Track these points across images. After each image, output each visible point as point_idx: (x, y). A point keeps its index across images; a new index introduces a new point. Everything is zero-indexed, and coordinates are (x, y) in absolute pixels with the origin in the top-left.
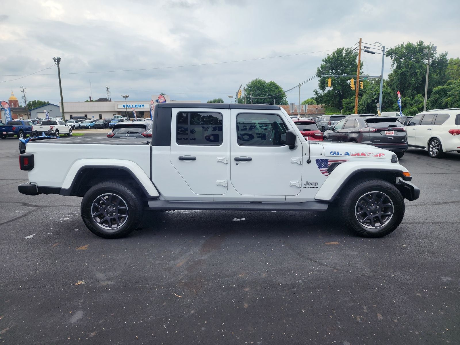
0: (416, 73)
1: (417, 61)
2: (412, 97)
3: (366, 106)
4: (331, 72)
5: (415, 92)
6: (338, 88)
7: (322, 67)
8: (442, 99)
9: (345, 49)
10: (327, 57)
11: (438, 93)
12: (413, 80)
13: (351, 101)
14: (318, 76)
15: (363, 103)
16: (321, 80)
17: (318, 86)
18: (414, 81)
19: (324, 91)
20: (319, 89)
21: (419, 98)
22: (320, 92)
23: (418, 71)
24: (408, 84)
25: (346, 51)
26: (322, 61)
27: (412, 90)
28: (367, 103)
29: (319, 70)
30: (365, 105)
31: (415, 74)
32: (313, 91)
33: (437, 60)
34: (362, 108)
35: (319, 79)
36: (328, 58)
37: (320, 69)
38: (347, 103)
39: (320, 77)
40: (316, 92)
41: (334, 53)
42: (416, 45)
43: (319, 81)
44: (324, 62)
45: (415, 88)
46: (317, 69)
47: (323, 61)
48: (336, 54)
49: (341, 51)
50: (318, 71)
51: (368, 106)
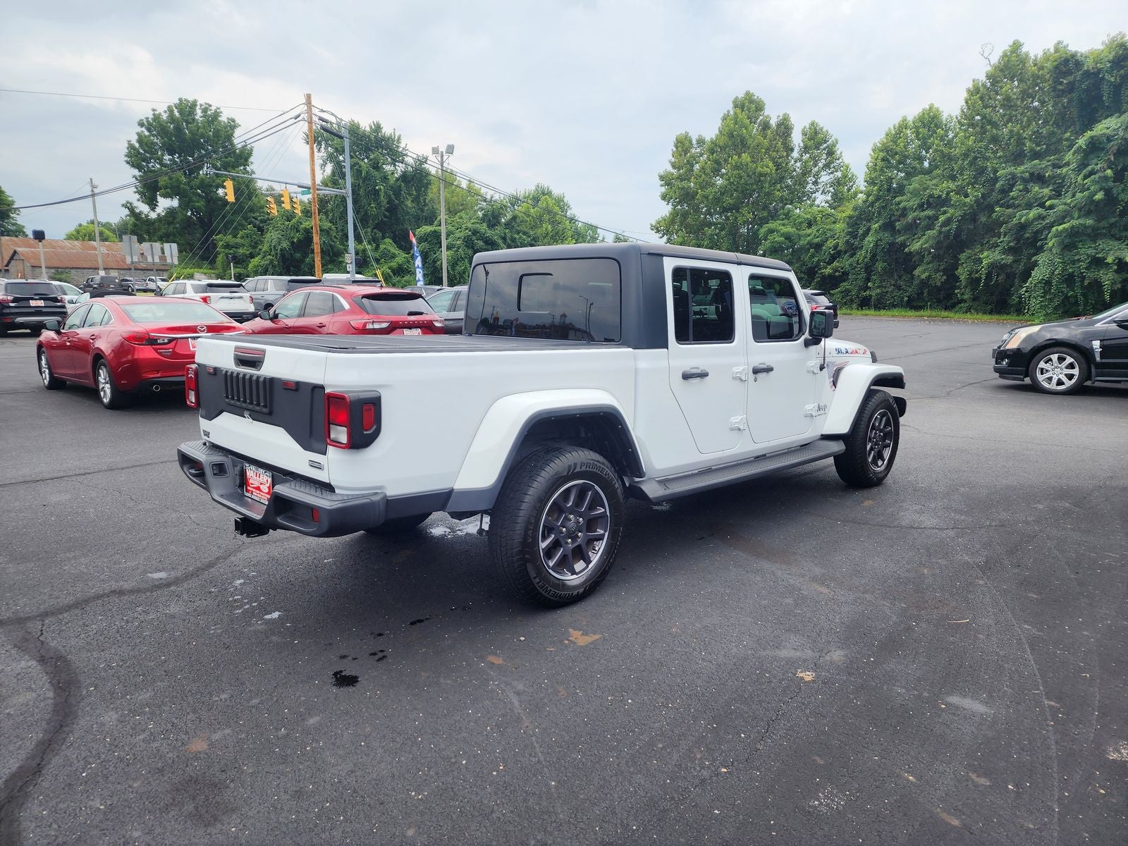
0: (377, 193)
1: (376, 166)
2: (374, 245)
3: (279, 255)
4: (170, 160)
5: (379, 234)
6: (197, 204)
7: (140, 141)
8: (435, 254)
9: (201, 105)
10: (151, 117)
11: (426, 240)
12: (372, 207)
13: (239, 240)
14: (133, 166)
15: (271, 249)
16: (140, 176)
17: (135, 192)
18: (375, 210)
19: (153, 209)
20: (138, 200)
21: (389, 248)
22: (143, 208)
23: (380, 189)
24: (363, 213)
25: (205, 111)
26: (139, 125)
27: (373, 228)
28: (281, 250)
29: (131, 146)
30: (277, 254)
31: (375, 195)
32: (123, 205)
33: (410, 169)
34: (271, 261)
35: (136, 172)
36: (154, 120)
37: (137, 145)
38: (227, 246)
39: (139, 168)
40: (132, 210)
41: (170, 110)
42: (368, 129)
43: (136, 179)
44: (143, 129)
45: (377, 224)
46: (127, 145)
47: (141, 124)
48: (177, 114)
49: (190, 108)
50: (130, 152)
51: (283, 256)
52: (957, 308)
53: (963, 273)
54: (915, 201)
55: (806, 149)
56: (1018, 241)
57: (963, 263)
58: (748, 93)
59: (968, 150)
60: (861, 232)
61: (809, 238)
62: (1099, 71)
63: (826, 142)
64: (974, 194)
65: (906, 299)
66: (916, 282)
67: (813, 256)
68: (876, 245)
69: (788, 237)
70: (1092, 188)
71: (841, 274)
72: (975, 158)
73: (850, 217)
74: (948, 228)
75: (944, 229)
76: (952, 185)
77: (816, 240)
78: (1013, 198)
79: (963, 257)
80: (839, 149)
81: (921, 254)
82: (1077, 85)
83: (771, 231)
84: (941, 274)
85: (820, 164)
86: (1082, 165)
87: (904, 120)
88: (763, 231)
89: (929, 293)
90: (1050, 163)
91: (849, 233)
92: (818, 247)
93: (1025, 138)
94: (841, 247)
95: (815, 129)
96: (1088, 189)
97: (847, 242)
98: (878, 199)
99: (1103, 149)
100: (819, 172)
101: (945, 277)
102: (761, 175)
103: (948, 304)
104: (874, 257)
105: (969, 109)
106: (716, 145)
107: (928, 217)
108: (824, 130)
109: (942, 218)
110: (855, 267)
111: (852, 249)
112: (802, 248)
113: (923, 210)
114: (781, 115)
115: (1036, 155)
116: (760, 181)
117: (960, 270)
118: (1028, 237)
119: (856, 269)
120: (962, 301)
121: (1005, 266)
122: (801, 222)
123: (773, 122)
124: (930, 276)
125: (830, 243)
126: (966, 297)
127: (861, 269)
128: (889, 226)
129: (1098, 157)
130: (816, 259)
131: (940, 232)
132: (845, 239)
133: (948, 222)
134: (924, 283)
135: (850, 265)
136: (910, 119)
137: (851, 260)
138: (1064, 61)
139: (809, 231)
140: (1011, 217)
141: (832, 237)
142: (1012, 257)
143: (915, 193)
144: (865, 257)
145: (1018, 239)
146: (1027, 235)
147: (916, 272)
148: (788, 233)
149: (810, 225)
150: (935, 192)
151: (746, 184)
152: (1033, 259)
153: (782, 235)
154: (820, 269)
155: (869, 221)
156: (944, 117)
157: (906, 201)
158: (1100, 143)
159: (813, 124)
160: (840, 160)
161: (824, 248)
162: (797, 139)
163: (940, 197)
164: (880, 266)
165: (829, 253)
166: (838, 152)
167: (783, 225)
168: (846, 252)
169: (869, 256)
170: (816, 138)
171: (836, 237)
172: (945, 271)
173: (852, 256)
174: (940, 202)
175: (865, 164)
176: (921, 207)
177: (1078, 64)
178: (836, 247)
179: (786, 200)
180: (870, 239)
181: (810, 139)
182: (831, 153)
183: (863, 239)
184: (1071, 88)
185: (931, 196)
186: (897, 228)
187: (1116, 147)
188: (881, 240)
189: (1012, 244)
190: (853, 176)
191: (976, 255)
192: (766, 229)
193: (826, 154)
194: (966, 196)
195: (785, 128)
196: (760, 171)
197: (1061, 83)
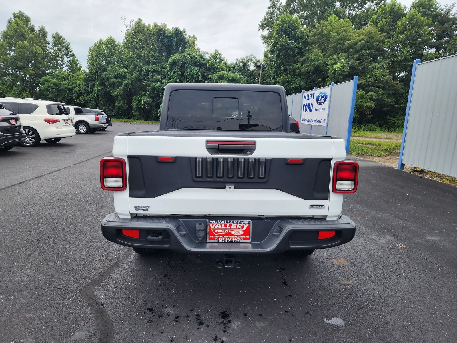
52: (133, 118)
53: (134, 105)
54: (112, 75)
55: (55, 45)
56: (153, 94)
57: (133, 101)
58: (20, 12)
59: (130, 57)
60: (90, 85)
61: (66, 86)
62: (171, 36)
63: (64, 43)
64: (135, 75)
65: (113, 114)
66: (116, 108)
67: (69, 94)
68: (99, 91)
69: (55, 84)
70: (176, 77)
71: (84, 103)
72: (133, 61)
73: (85, 78)
74: (127, 87)
75: (126, 87)
76: (126, 70)
77: (70, 87)
78: (149, 78)
79: (133, 98)
80: (71, 47)
81: (117, 96)
82: (164, 40)
83: (46, 81)
84: (126, 105)
85: (63, 52)
86: (171, 69)
87: (101, 40)
88: (41, 80)
89: (122, 112)
90: (159, 67)
91: (85, 85)
92: (71, 90)
93: (149, 56)
94: (82, 91)
95: (58, 36)
96: (174, 78)
97: (85, 89)
98: (96, 72)
99: (177, 64)
100: (63, 56)
101: (127, 106)
102: (36, 53)
103: (129, 116)
104: (98, 96)
105: (127, 41)
106: (7, 34)
107: (118, 82)
108: (63, 37)
109: (124, 83)
110: (90, 100)
111: (88, 93)
112: (63, 90)
113: (116, 79)
114: (40, 26)
115: (154, 63)
116: (35, 56)
117: (133, 104)
118: (156, 93)
119: (91, 101)
120: (135, 116)
121: (150, 103)
122: (60, 78)
123: (37, 29)
124: (122, 105)
125: (77, 89)
126: (136, 114)
127: (93, 101)
128: (102, 84)
129: (176, 67)
130: (71, 95)
131: (124, 88)
132: (84, 88)
133: (126, 85)
134: (120, 108)
135: (88, 99)
136: (103, 40)
137: (88, 97)
138: (159, 30)
139: (65, 83)
140: (150, 85)
141: (77, 86)
142: (152, 100)
143: (112, 72)
144: (94, 96)
145: (153, 93)
146: (156, 92)
147: (116, 103)
148: (55, 82)
149: (65, 80)
150: (119, 72)
151: (28, 57)
152: (159, 101)
153: (52, 83)
154: (73, 100)
155: (93, 81)
156: (117, 42)
157: (108, 74)
158: (176, 62)
159: (57, 34)
160: (72, 52)
161: (74, 91)
162: (49, 39)
163: (121, 74)
164: (101, 100)
165: (77, 93)
166: (71, 49)
167: (51, 78)
168: (84, 93)
169: (96, 96)
170: (59, 40)
171: (78, 86)
172: (127, 104)
173: (88, 95)
174: (122, 77)
175: (87, 56)
176: (115, 77)
177: (164, 33)
178: (79, 91)
179: (50, 67)
180: (95, 88)
181: (57, 40)
182: (67, 48)
183: (92, 88)
184: (162, 41)
185: (118, 74)
186: (106, 85)
187: (181, 64)
188: (100, 89)
189: (151, 95)
190: (77, 60)
191: (138, 98)
192: (43, 79)
193: (65, 49)
194: (132, 75)
195: (43, 33)
196: (35, 51)
197: (160, 38)
